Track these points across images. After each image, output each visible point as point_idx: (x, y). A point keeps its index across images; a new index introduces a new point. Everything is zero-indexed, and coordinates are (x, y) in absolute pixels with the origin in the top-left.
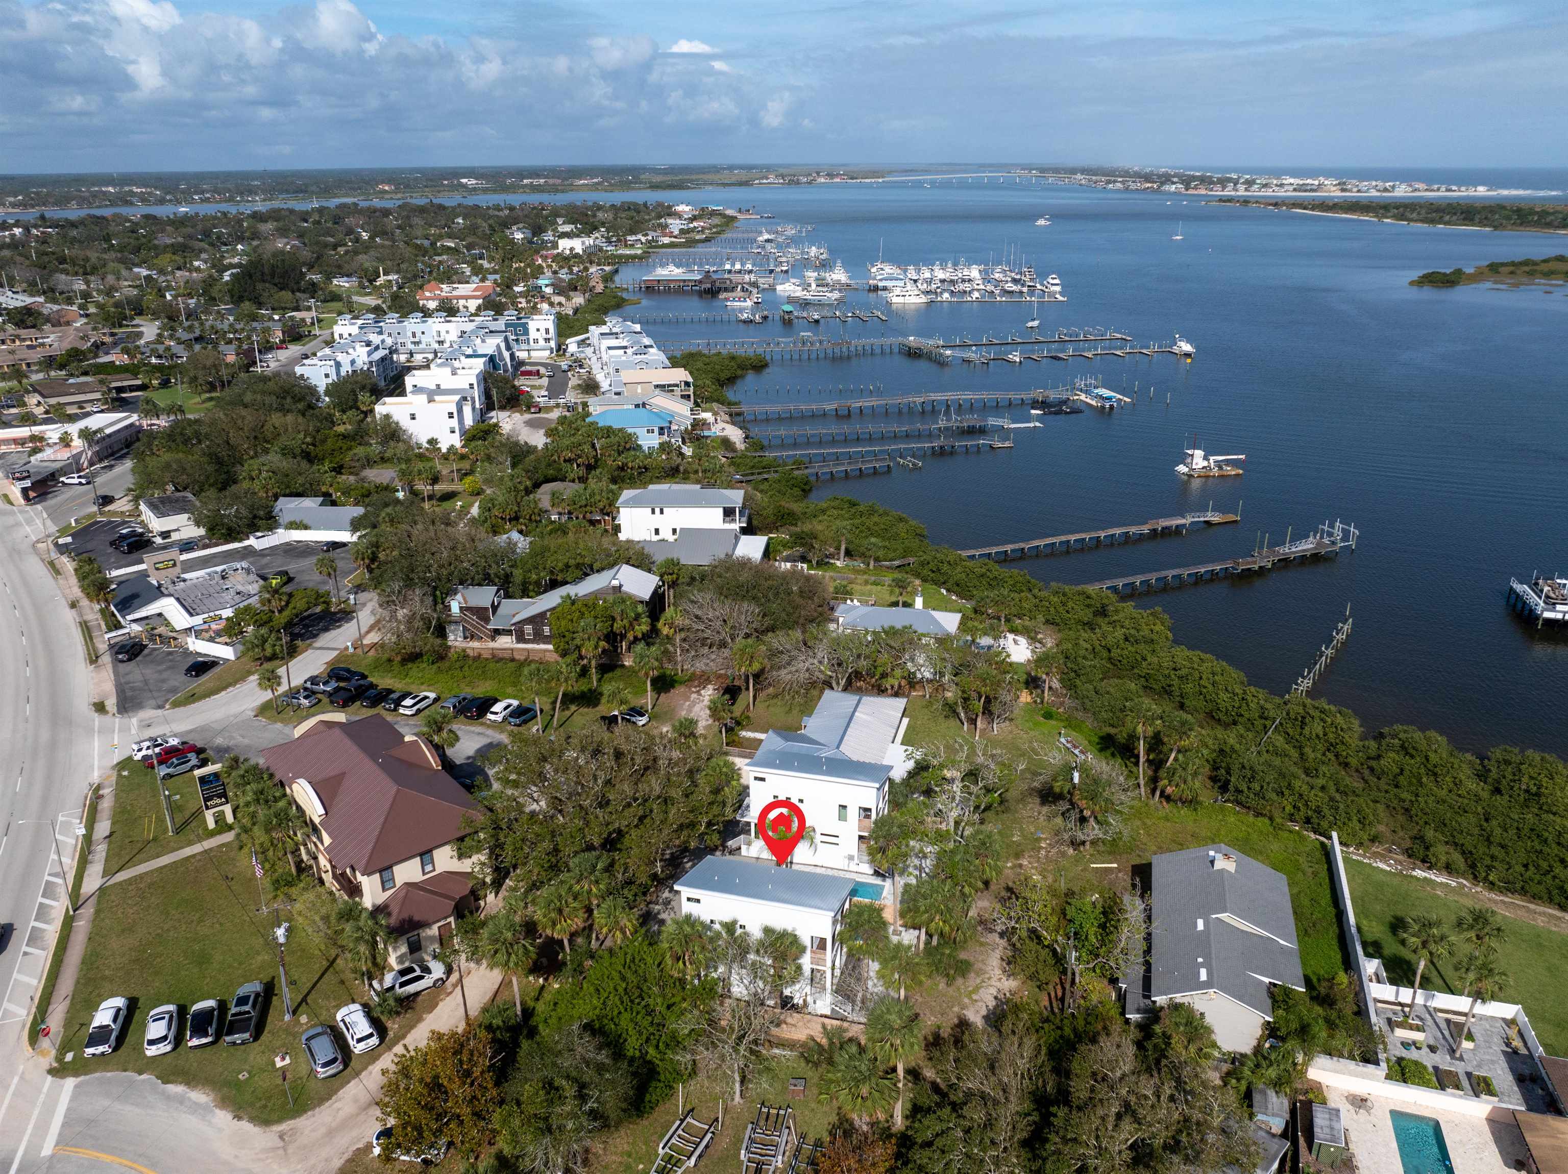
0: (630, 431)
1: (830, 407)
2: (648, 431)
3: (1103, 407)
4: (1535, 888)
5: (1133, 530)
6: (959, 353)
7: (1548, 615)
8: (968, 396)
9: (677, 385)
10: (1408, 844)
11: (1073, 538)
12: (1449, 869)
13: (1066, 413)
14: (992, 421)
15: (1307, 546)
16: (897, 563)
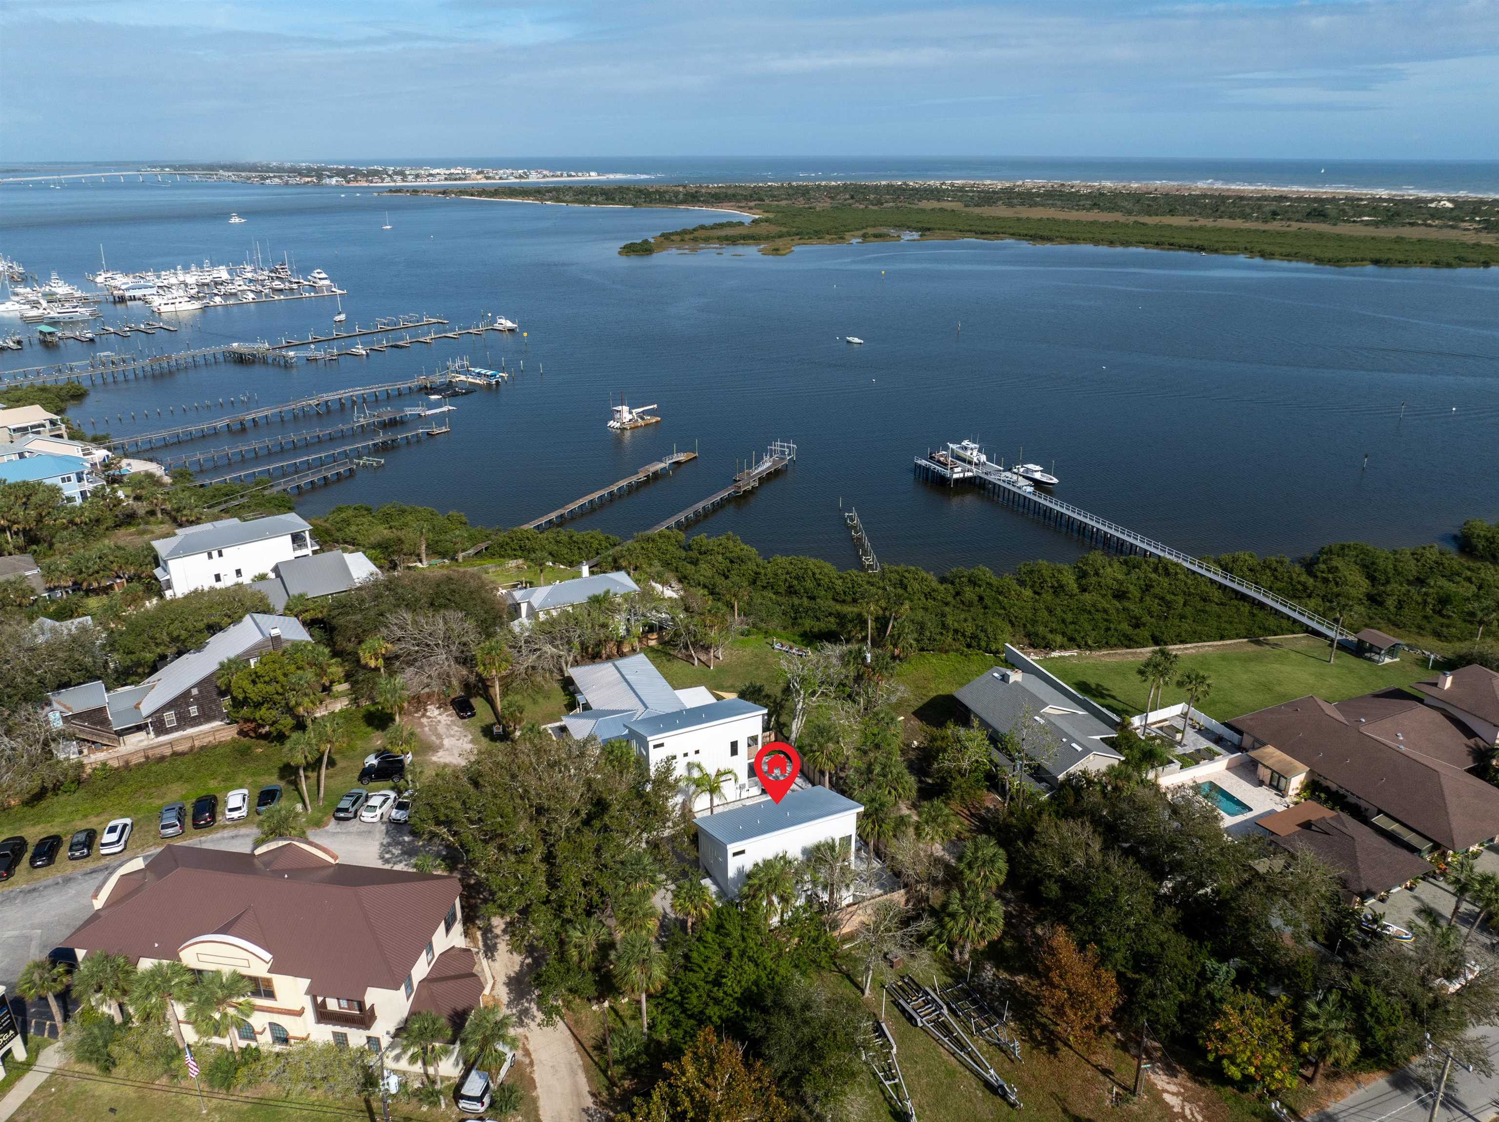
1: (220, 424)
2: (63, 480)
3: (489, 385)
5: (634, 479)
6: (302, 354)
8: (359, 391)
9: (43, 426)
11: (596, 495)
13: (463, 394)
14: (409, 411)
15: (766, 465)
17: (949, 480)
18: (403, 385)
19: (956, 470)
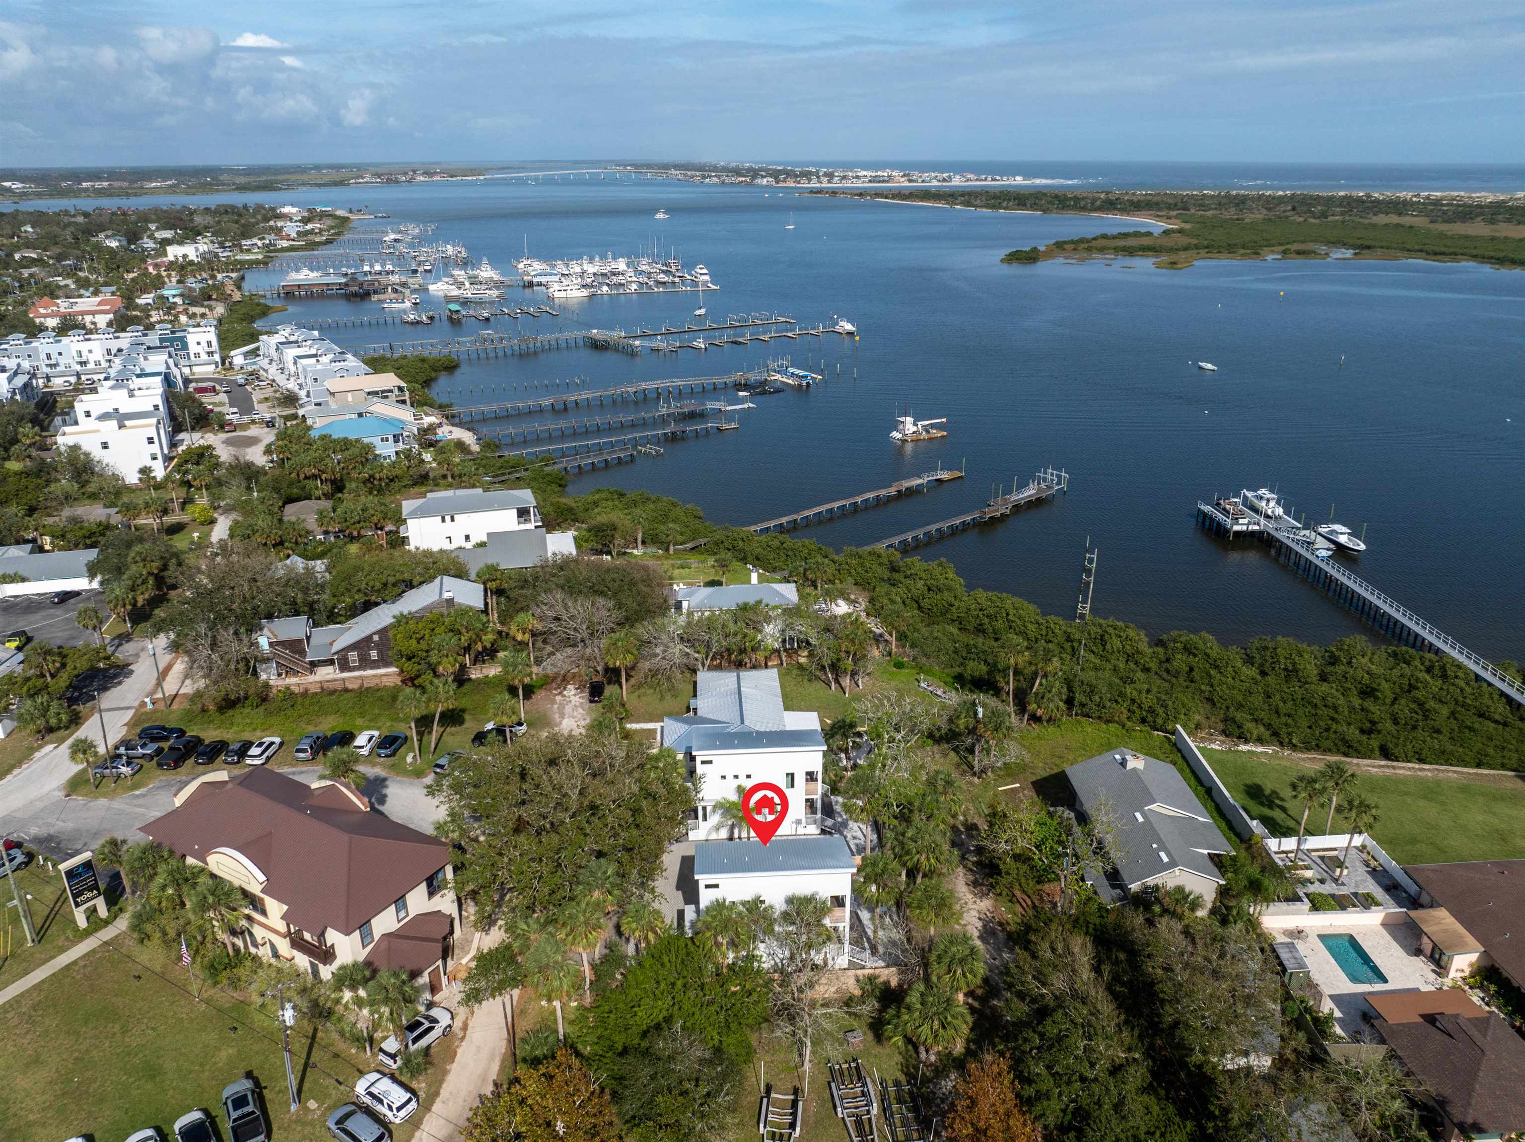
0: (366, 440)
1: (546, 402)
2: (382, 440)
3: (800, 385)
4: (1326, 744)
5: (883, 492)
6: (648, 343)
7: (1236, 528)
8: (676, 383)
9: (391, 391)
10: (1221, 726)
11: (836, 505)
12: (1260, 741)
13: (770, 393)
14: (710, 405)
15: (1030, 492)
16: (689, 545)
17: (1227, 531)
18: (719, 380)
19: (1241, 521)
